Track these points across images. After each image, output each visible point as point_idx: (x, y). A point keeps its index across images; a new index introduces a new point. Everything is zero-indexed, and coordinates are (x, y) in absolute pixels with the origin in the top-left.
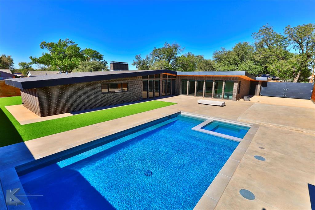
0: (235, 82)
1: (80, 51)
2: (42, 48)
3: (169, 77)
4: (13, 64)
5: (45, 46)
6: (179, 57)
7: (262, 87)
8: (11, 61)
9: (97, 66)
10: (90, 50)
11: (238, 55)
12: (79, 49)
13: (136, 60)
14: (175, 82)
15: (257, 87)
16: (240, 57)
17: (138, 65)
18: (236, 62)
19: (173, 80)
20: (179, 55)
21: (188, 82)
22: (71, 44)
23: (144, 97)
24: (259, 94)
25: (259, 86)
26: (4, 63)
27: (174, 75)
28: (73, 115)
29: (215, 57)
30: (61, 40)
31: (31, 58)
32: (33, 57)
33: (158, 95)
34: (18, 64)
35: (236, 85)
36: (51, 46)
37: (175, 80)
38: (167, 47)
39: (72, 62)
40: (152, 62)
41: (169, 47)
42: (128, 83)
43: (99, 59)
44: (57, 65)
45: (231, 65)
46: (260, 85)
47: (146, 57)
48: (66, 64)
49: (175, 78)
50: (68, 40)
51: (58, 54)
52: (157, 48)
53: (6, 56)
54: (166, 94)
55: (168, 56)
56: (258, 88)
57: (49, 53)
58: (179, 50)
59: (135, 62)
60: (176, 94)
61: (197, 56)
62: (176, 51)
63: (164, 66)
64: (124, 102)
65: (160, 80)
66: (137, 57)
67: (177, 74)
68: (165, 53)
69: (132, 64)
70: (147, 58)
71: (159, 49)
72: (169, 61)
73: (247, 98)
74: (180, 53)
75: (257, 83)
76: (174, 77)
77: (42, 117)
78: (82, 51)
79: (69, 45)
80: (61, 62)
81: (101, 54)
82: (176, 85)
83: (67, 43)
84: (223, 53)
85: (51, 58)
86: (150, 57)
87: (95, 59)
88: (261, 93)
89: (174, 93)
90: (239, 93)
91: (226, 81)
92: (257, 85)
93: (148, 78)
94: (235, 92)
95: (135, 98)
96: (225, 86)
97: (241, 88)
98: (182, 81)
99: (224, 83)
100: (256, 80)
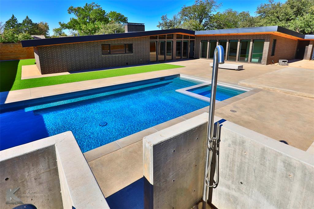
0: (266, 41)
1: (106, 14)
2: (70, 13)
3: (186, 37)
4: (49, 31)
5: (72, 11)
6: (214, 15)
8: (48, 28)
9: (117, 29)
10: (114, 13)
11: (292, 7)
12: (104, 12)
13: (161, 22)
14: (194, 43)
15: (307, 48)
16: (295, 9)
17: (164, 27)
18: (287, 17)
19: (190, 41)
20: (213, 13)
21: (208, 43)
22: (97, 7)
23: (151, 60)
24: (309, 57)
25: (310, 46)
26: (40, 29)
27: (192, 35)
28: (70, 74)
29: (260, 12)
30: (87, 4)
31: (60, 23)
32: (62, 23)
33: (171, 59)
34: (53, 30)
35: (267, 46)
36: (77, 11)
37: (194, 41)
38: (198, 4)
39: (96, 26)
40: (180, 22)
41: (202, 4)
42: (132, 44)
43: (124, 22)
44: (81, 29)
45: (280, 21)
46: (312, 45)
47: (173, 18)
48: (90, 28)
49: (194, 39)
50: (94, 3)
51: (83, 18)
52: (187, 6)
53: (44, 23)
54: (181, 57)
55: (199, 15)
56: (309, 50)
57: (76, 18)
58: (214, 7)
59: (160, 24)
60: (195, 58)
61: (240, 14)
62: (210, 8)
63: (193, 27)
64: (127, 64)
65: (172, 41)
66: (163, 18)
67: (195, 34)
68: (195, 11)
69: (157, 26)
70: (175, 18)
71: (190, 7)
72: (201, 21)
73: (283, 61)
74: (216, 10)
75: (308, 42)
76: (192, 37)
77: (42, 74)
78: (107, 14)
79: (94, 8)
80: (85, 26)
81: (125, 16)
82: (195, 47)
83: (93, 7)
84: (270, 7)
85: (77, 23)
86: (179, 17)
87: (120, 22)
88: (312, 57)
89: (193, 57)
90: (273, 54)
91: (254, 40)
92: (308, 45)
93: (157, 39)
94: (265, 53)
95: (141, 60)
96: (252, 47)
97: (276, 49)
98: (201, 42)
99: (251, 43)
100: (305, 38)
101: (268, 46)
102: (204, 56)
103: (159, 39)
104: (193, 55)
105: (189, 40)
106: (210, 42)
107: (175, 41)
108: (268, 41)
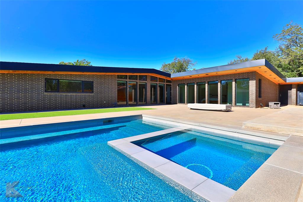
0: (252, 80)
7: (298, 92)
14: (171, 88)
15: (291, 93)
19: (166, 85)
20: (190, 69)
24: (295, 102)
25: (294, 91)
27: (168, 79)
33: (145, 103)
35: (253, 85)
37: (171, 85)
41: (179, 62)
42: (93, 82)
46: (295, 89)
49: (171, 83)
52: (167, 63)
54: (157, 102)
56: (293, 94)
58: (190, 65)
60: (172, 103)
62: (187, 66)
64: (84, 106)
65: (146, 83)
67: (171, 78)
68: (174, 67)
71: (169, 64)
73: (275, 104)
74: (192, 67)
75: (290, 86)
76: (168, 81)
82: (172, 91)
88: (298, 102)
89: (170, 102)
90: (260, 96)
91: (237, 80)
92: (291, 90)
93: (127, 79)
94: (252, 94)
95: (104, 102)
96: (235, 87)
97: (262, 90)
98: (179, 86)
99: (234, 83)
100: (287, 82)
101: (255, 85)
102: (182, 101)
103: (129, 79)
104: (171, 101)
105: (165, 83)
106: (187, 86)
107: (149, 83)
108: (253, 80)
